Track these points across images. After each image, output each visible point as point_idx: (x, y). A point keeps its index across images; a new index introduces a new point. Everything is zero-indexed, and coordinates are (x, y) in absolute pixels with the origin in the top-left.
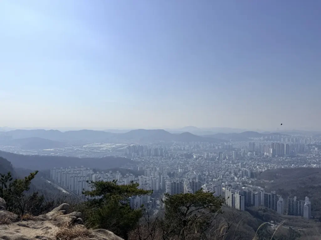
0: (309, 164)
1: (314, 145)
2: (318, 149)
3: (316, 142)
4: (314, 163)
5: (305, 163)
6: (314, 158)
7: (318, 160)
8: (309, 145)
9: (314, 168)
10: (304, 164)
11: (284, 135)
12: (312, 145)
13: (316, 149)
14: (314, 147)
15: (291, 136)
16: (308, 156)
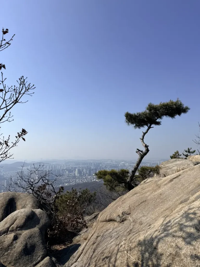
0: (63, 184)
1: (66, 169)
2: (69, 172)
3: (67, 167)
4: (66, 183)
5: (61, 183)
6: (66, 179)
7: (68, 180)
8: (62, 170)
9: (66, 186)
10: (60, 185)
11: (46, 163)
12: (64, 170)
13: (67, 172)
14: (66, 171)
15: (51, 164)
16: (62, 178)
